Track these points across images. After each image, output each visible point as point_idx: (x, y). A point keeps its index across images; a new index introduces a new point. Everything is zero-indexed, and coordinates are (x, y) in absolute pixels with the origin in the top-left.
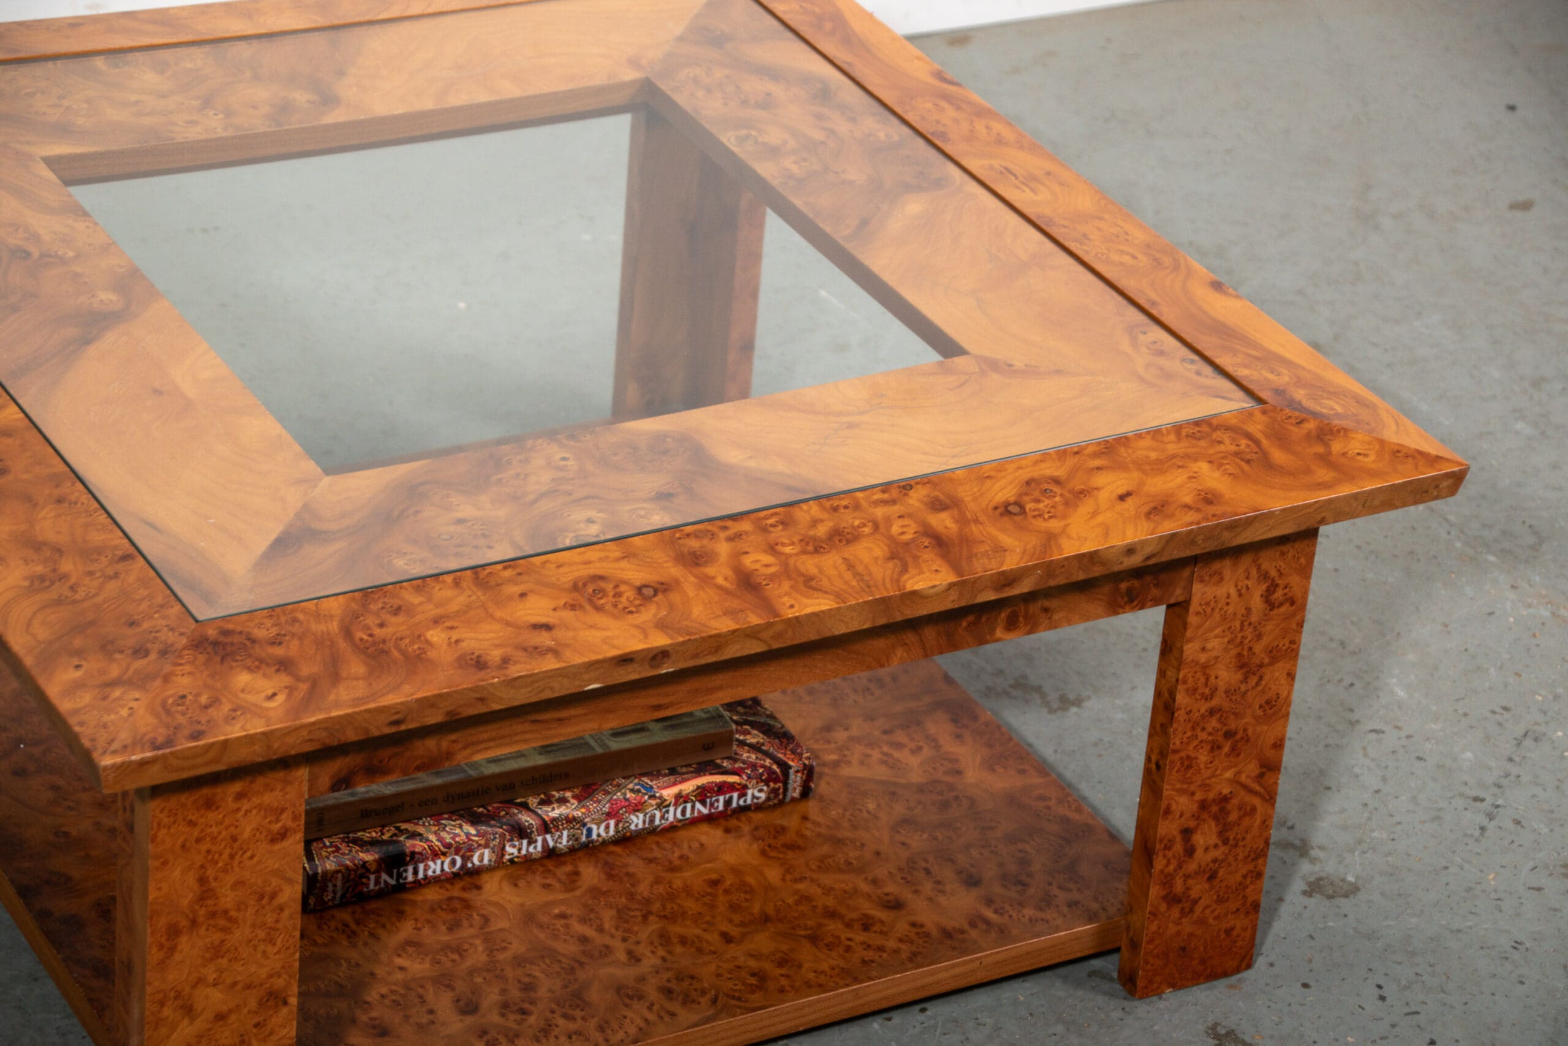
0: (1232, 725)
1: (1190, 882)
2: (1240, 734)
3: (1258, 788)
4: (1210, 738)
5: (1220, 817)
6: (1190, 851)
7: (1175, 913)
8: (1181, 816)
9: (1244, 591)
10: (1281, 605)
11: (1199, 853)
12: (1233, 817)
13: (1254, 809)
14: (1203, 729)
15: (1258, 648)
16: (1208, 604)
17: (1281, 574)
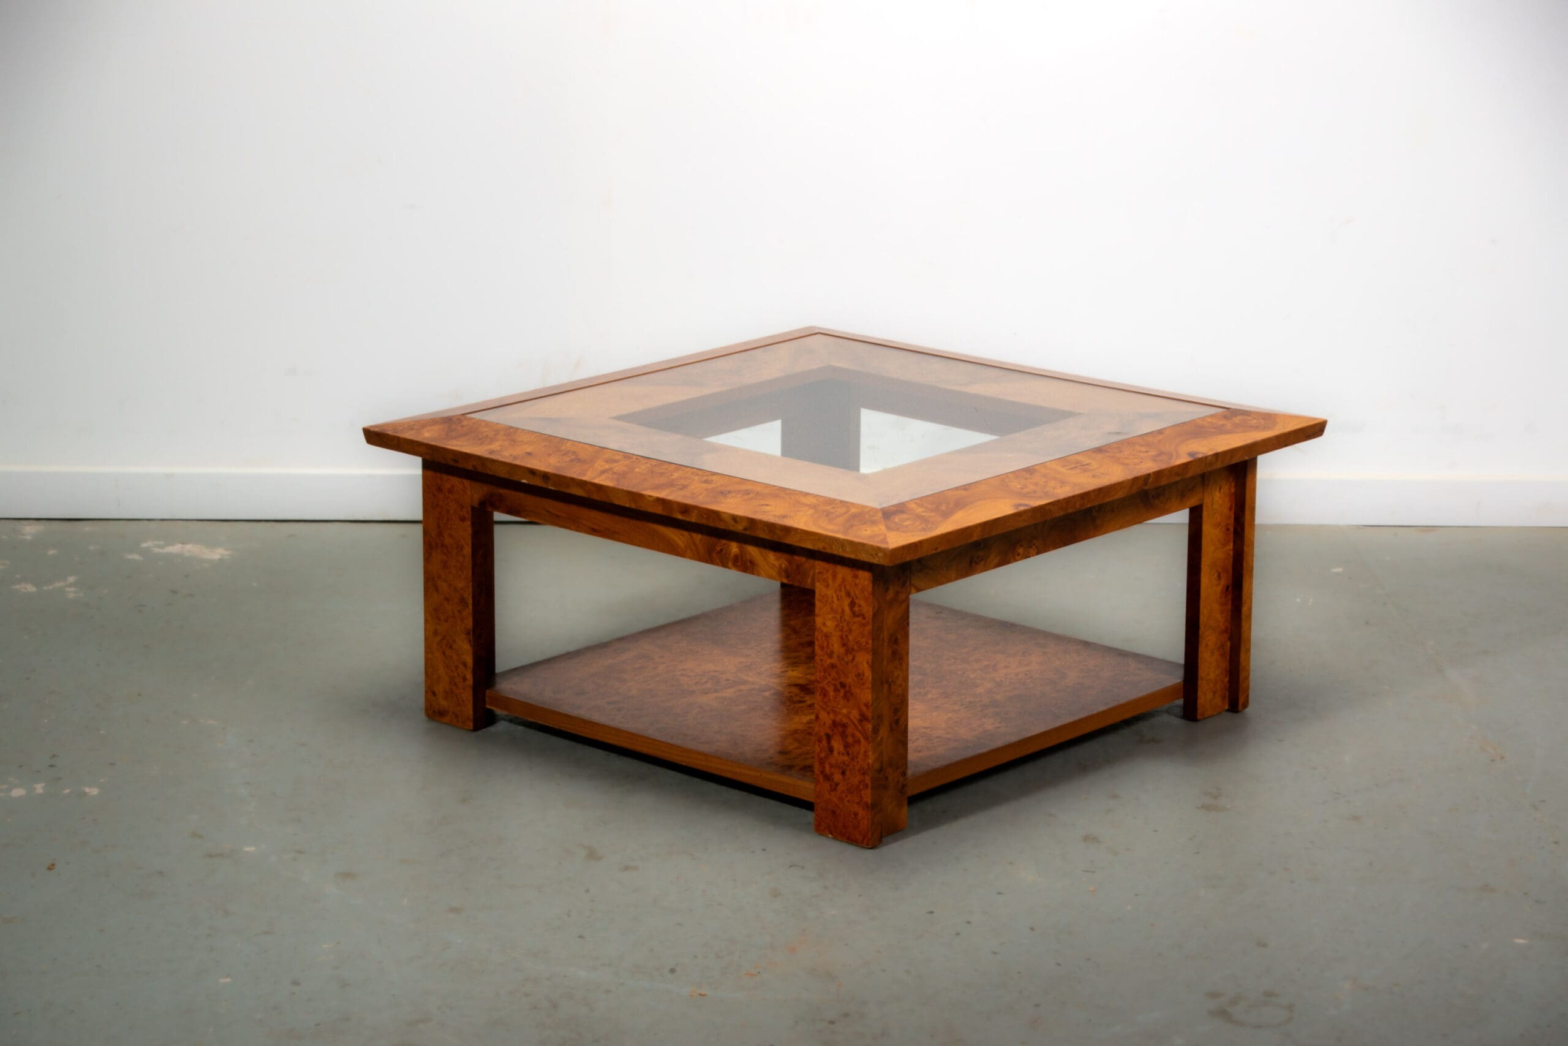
0: (843, 680)
1: (832, 770)
2: (847, 688)
3: (860, 728)
4: (833, 682)
5: (843, 735)
6: (831, 750)
7: (827, 785)
8: (824, 724)
9: (840, 597)
10: (858, 616)
11: (835, 752)
12: (850, 740)
13: (859, 741)
14: (829, 675)
15: (851, 638)
16: (823, 596)
17: (857, 598)
